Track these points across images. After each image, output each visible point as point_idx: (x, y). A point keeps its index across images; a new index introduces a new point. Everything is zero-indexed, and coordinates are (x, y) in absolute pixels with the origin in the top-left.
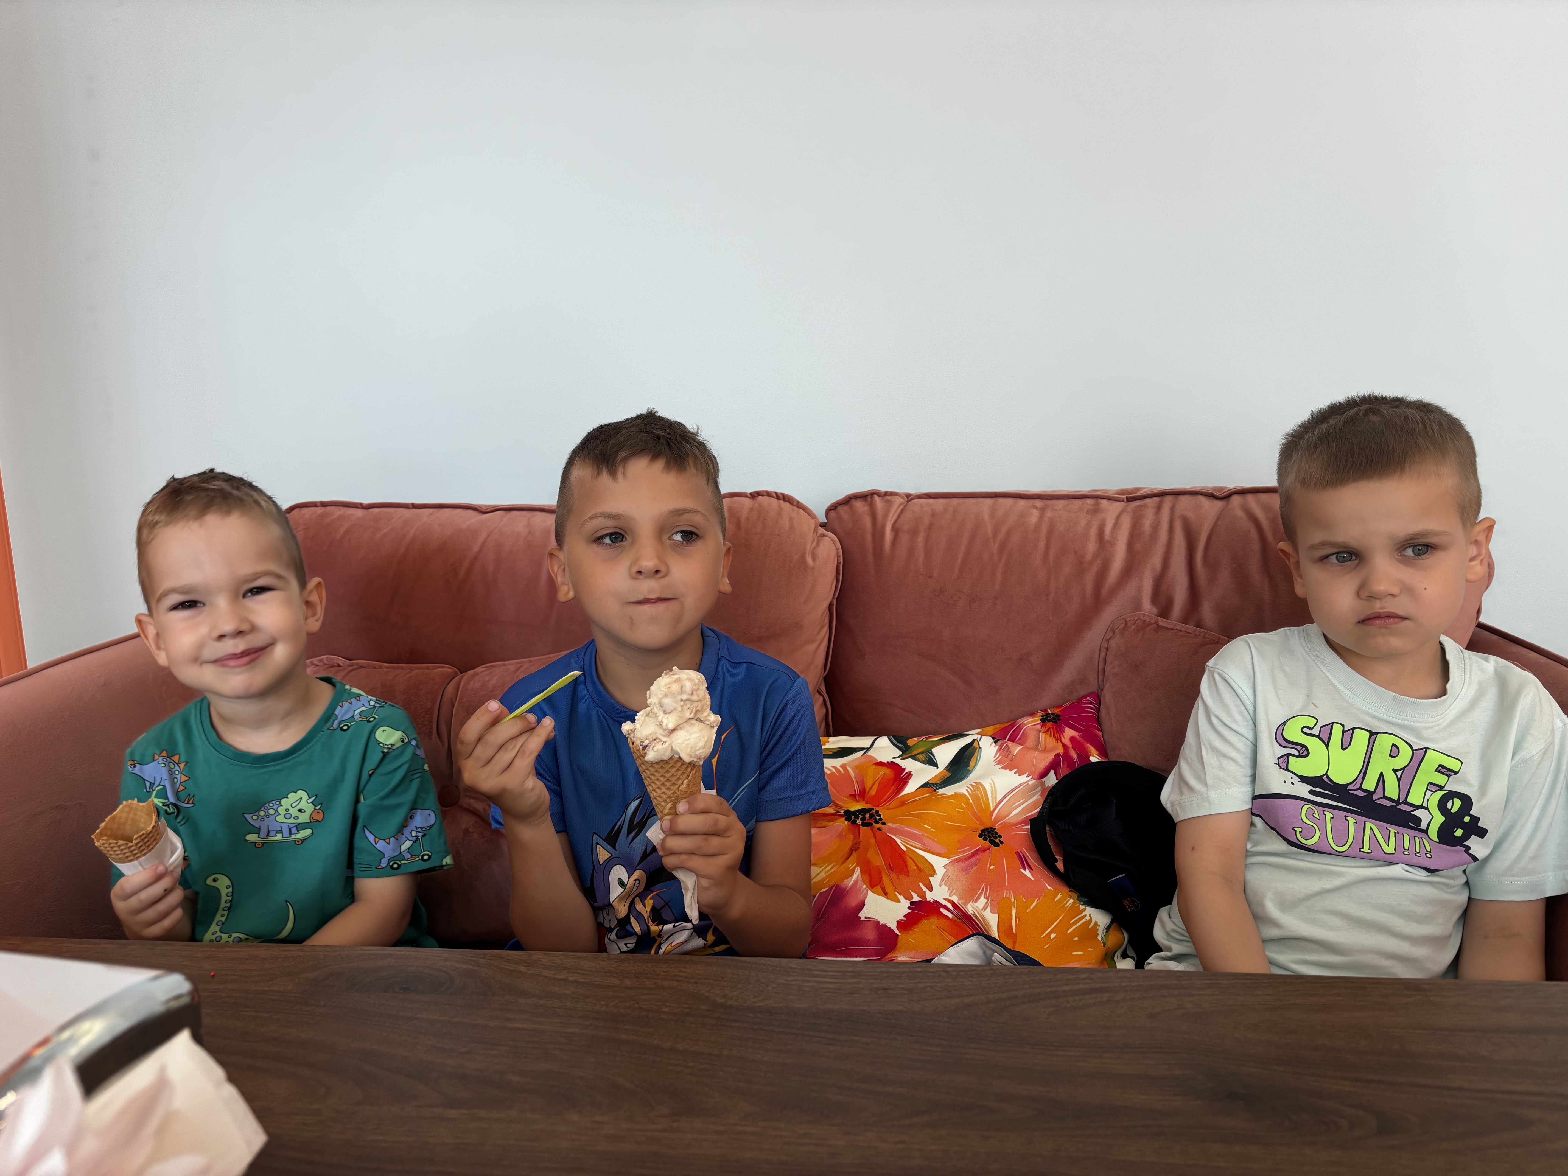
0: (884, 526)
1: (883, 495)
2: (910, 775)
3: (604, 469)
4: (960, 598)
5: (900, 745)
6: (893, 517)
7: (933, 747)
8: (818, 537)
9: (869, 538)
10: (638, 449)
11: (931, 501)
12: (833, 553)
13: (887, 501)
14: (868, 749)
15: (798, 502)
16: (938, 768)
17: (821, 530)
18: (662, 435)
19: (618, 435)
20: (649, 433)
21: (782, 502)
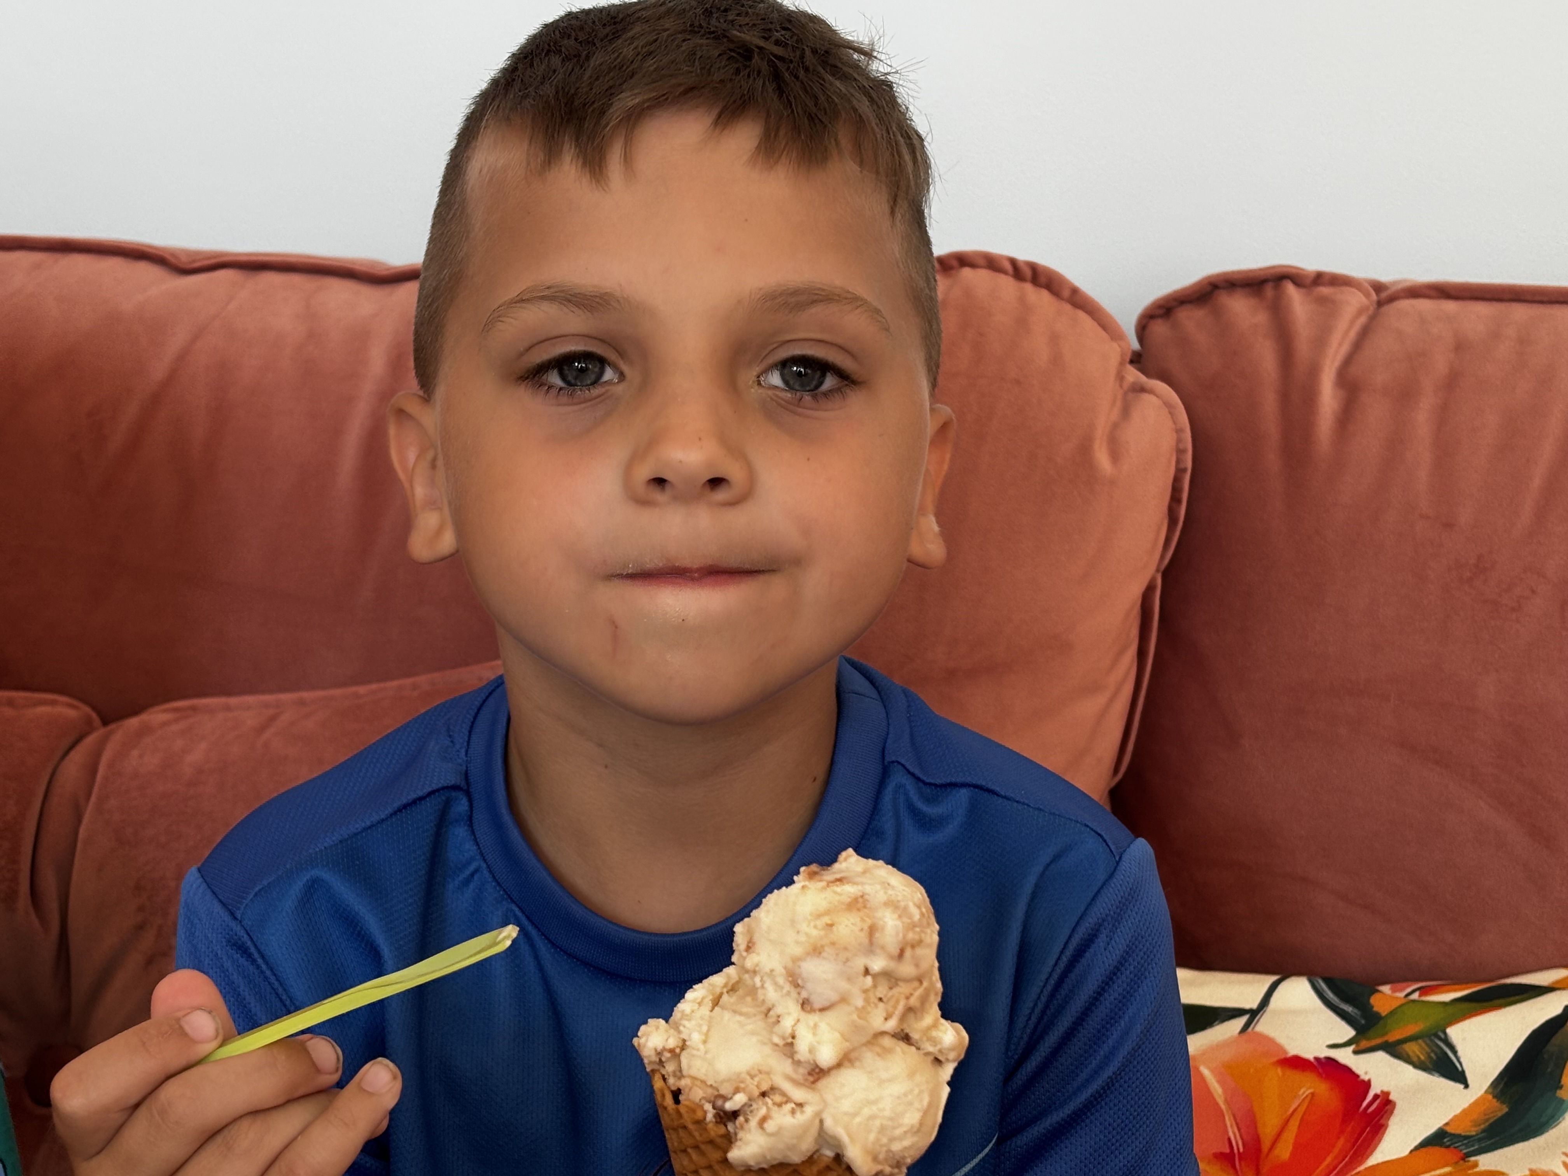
0: (1314, 372)
1: (1308, 281)
2: (1385, 1104)
3: (566, 147)
4: (1533, 592)
5: (1348, 1009)
6: (1340, 345)
7: (1451, 1023)
8: (1125, 394)
9: (1269, 403)
10: (680, 85)
11: (1450, 306)
12: (1168, 441)
13: (1323, 301)
14: (1254, 1014)
15: (1075, 291)
16: (1467, 1086)
17: (1133, 375)
18: (761, 48)
19: (620, 41)
20: (718, 37)
21: (1028, 287)
